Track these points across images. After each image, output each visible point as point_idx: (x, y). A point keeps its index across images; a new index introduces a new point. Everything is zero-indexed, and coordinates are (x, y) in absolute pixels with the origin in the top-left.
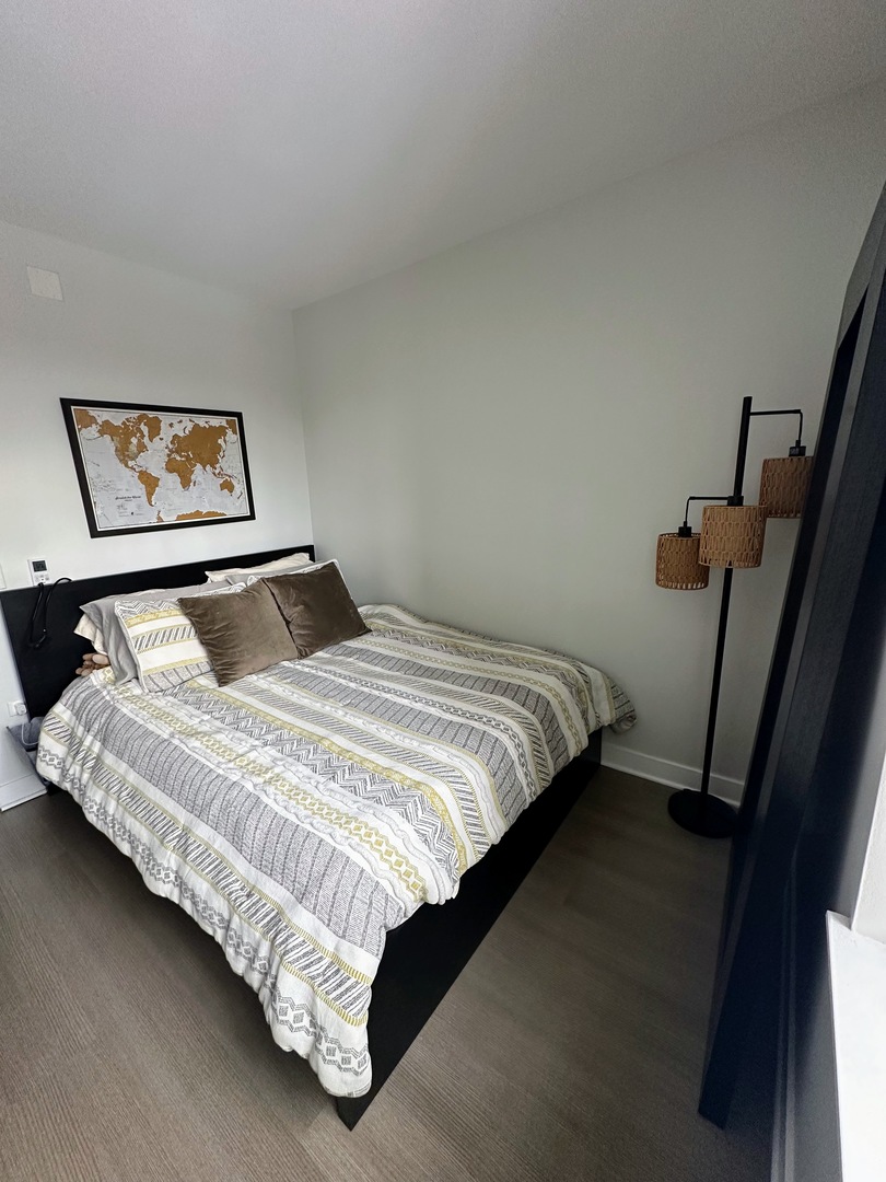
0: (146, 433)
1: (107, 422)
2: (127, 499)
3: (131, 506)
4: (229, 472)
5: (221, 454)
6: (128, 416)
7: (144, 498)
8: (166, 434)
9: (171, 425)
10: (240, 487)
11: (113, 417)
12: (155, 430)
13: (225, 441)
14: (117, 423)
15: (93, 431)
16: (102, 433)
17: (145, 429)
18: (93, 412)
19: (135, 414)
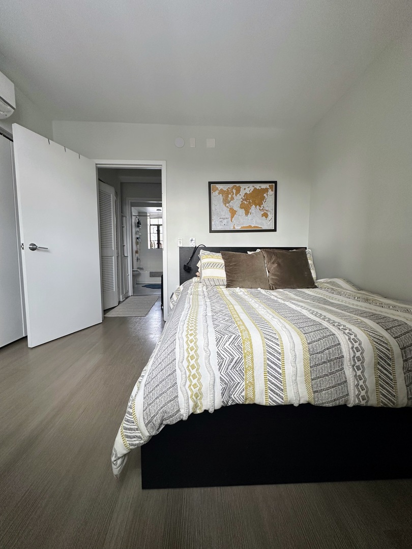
0: (235, 193)
1: (221, 189)
2: (224, 219)
3: (225, 222)
4: (267, 209)
5: (265, 201)
6: (229, 186)
7: (230, 219)
8: (242, 192)
9: (245, 189)
10: (271, 216)
11: (224, 187)
12: (238, 191)
13: (267, 195)
14: (225, 189)
15: (217, 192)
16: (219, 193)
17: (234, 191)
18: (218, 186)
19: (231, 185)
